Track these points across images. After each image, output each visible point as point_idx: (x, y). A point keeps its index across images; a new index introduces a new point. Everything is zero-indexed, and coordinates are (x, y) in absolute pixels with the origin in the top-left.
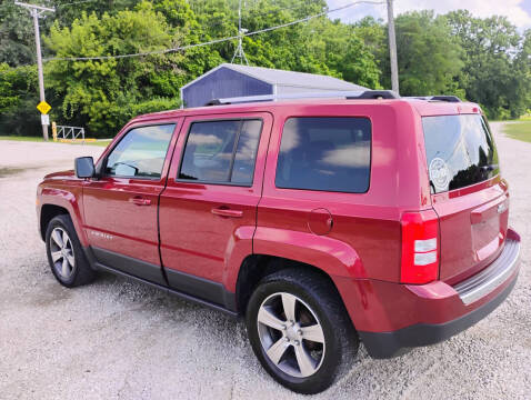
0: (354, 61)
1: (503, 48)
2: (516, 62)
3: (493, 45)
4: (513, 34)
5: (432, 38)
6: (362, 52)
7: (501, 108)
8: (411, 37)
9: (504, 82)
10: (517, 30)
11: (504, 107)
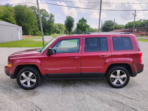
0: (8, 17)
1: (45, 17)
2: (49, 21)
3: (43, 16)
4: (47, 14)
5: (29, 13)
6: (10, 15)
7: (46, 33)
8: (23, 12)
9: (47, 26)
10: (48, 13)
11: (47, 32)
